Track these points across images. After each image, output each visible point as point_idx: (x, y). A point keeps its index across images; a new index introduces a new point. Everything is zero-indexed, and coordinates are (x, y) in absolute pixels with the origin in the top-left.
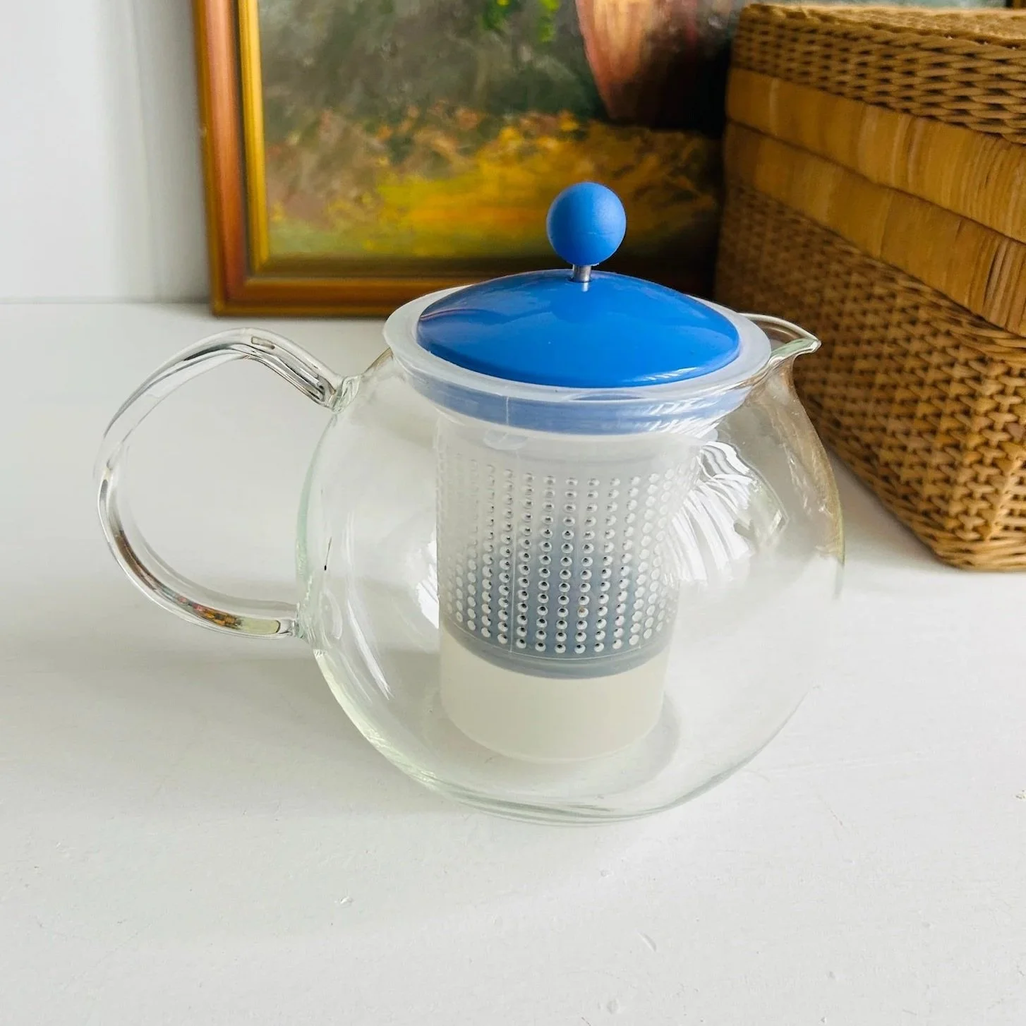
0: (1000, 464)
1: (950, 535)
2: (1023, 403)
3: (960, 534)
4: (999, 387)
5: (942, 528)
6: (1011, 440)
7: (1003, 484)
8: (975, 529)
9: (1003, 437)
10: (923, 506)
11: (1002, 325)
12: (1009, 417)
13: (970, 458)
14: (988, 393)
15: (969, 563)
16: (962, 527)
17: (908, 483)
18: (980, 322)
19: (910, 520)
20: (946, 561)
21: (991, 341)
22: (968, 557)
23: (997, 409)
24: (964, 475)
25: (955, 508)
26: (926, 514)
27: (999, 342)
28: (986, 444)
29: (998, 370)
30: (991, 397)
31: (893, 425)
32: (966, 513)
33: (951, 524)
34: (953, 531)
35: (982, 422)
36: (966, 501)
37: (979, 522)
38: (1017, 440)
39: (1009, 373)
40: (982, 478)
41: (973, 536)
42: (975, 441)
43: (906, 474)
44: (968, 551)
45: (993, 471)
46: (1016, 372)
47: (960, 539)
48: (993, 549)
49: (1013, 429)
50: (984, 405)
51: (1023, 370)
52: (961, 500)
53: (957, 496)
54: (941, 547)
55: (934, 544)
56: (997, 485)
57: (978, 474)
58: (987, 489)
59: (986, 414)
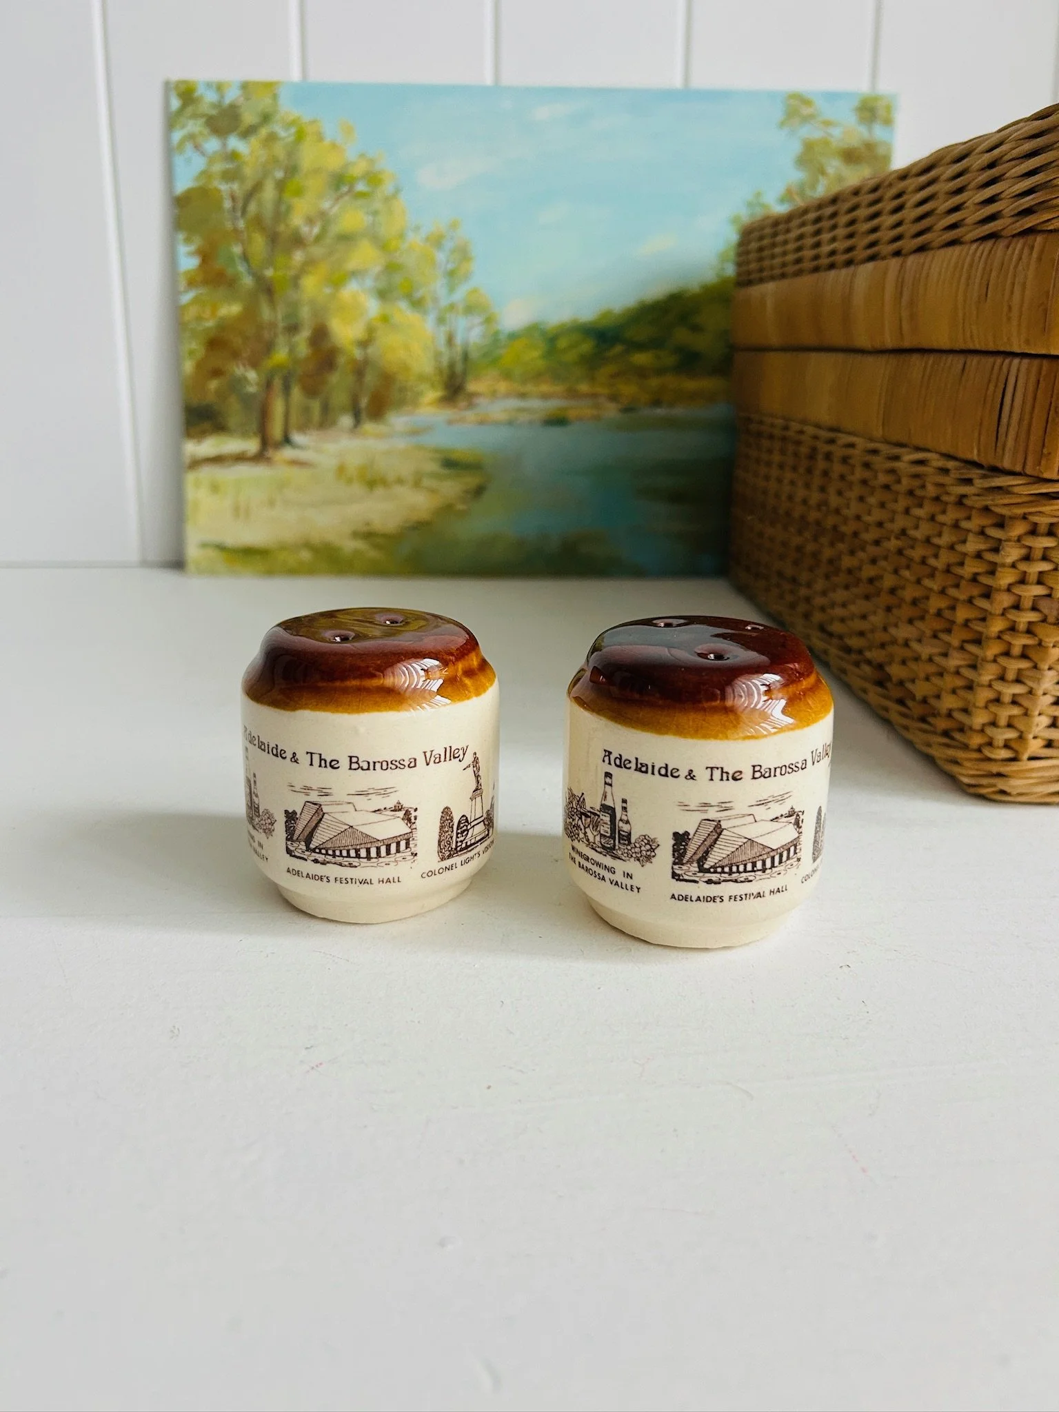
0: (1032, 654)
1: (975, 755)
2: (1056, 569)
3: (987, 752)
4: (1023, 552)
5: (965, 747)
6: (1044, 620)
7: (1039, 680)
8: (1006, 745)
9: (1033, 617)
10: (942, 724)
11: (1018, 468)
12: (1039, 590)
13: (993, 650)
14: (1009, 561)
15: (1003, 792)
16: (990, 744)
17: (924, 701)
18: (992, 471)
19: (929, 744)
20: (976, 793)
21: (1006, 492)
22: (1001, 784)
23: (1023, 581)
24: (988, 674)
25: (980, 719)
26: (946, 733)
27: (1016, 490)
28: (1013, 629)
29: (1019, 529)
30: (1013, 566)
31: (905, 632)
32: (994, 723)
33: (976, 740)
34: (979, 750)
35: (1005, 600)
36: (993, 708)
37: (1011, 735)
38: (1051, 619)
39: (1033, 532)
40: (1011, 676)
41: (1005, 754)
42: (997, 626)
43: (921, 689)
44: (1000, 775)
45: (1024, 665)
46: (1043, 529)
47: (989, 760)
48: (1032, 770)
49: (1044, 605)
50: (1006, 578)
51: (1052, 525)
52: (986, 707)
53: (981, 703)
54: (964, 772)
55: (955, 769)
56: (1030, 684)
57: (1004, 669)
58: (1018, 689)
59: (1009, 590)
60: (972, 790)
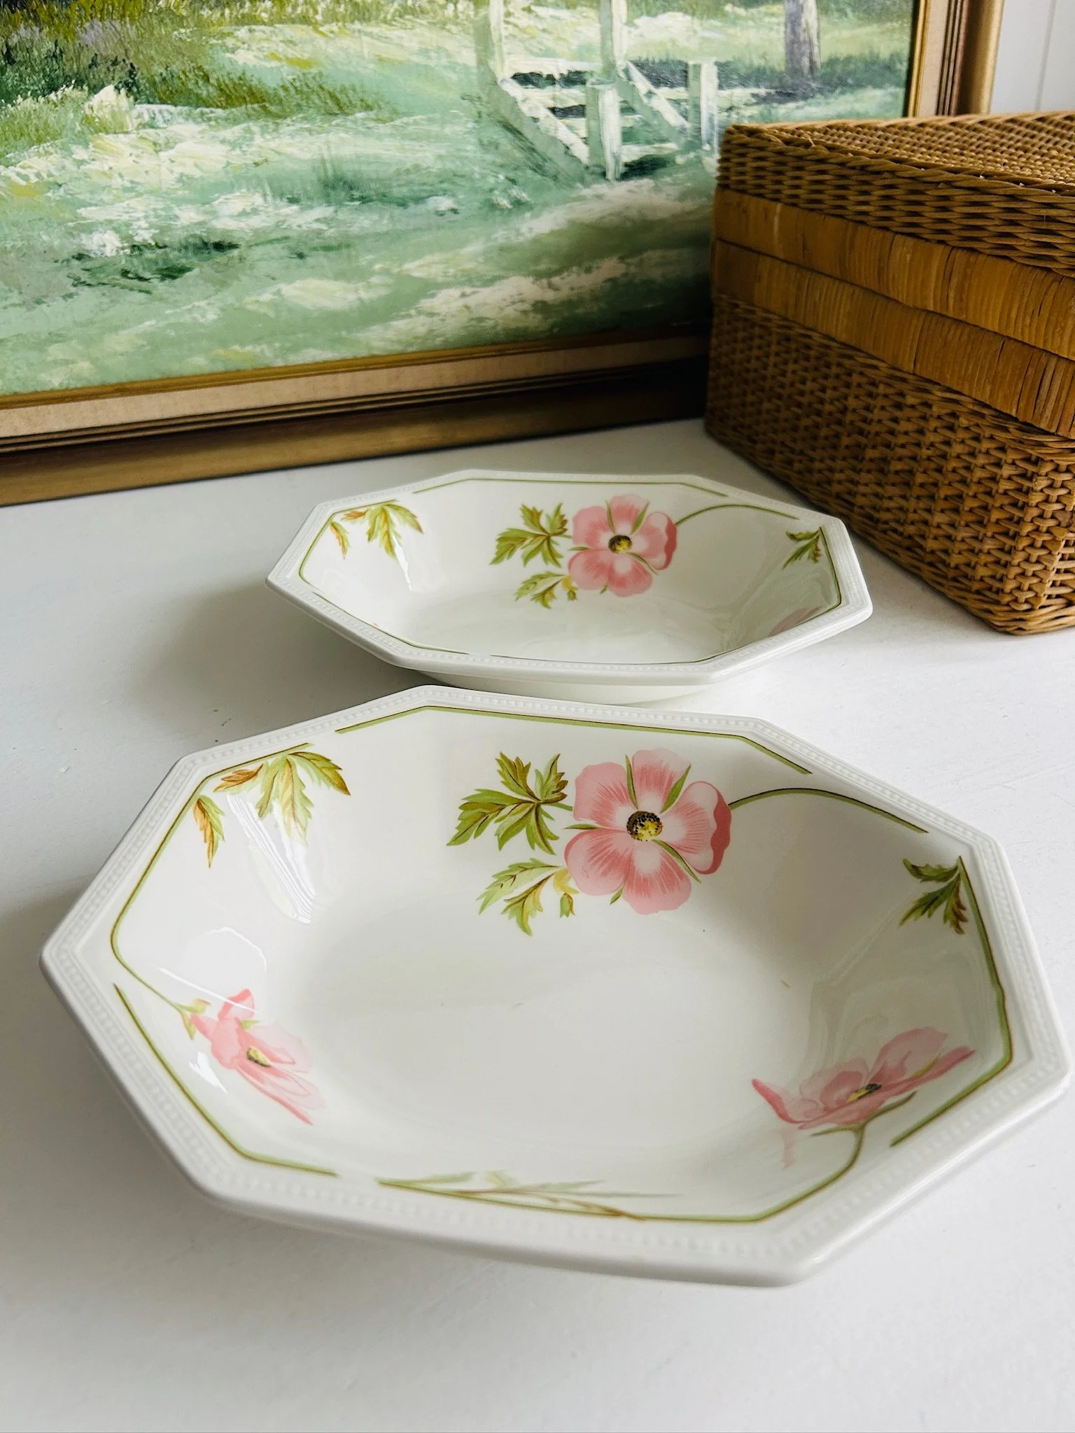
0: (1048, 545)
1: (1006, 608)
2: (1069, 493)
3: (1014, 606)
4: (1049, 482)
5: (998, 603)
6: (1059, 525)
7: (1052, 562)
8: (1027, 601)
9: (1052, 523)
10: (976, 586)
11: (1053, 430)
12: (1058, 507)
13: (1025, 542)
14: (1039, 488)
15: (1020, 629)
16: (1016, 600)
17: (957, 567)
18: (1028, 428)
19: (964, 598)
20: (1003, 631)
21: (1041, 445)
22: (1021, 625)
23: (1047, 501)
24: (1018, 558)
25: (1010, 585)
26: (978, 592)
27: (1050, 445)
28: (1037, 530)
29: (1048, 468)
30: (1042, 491)
31: (939, 518)
32: (1019, 588)
33: (1007, 599)
34: (1008, 605)
35: (1035, 512)
36: (1020, 579)
37: (1031, 595)
38: (1064, 524)
39: (1057, 470)
40: (1034, 559)
41: (1026, 607)
42: (1028, 528)
43: (955, 560)
44: (1021, 620)
45: (1043, 552)
46: (1063, 468)
47: (1014, 611)
48: (1042, 615)
49: (1060, 517)
50: (1036, 498)
51: (1068, 466)
52: (1015, 578)
53: (1011, 576)
54: (997, 618)
55: (990, 617)
56: (1046, 563)
57: (1030, 555)
58: (1038, 567)
59: (1037, 506)
60: (1002, 629)
